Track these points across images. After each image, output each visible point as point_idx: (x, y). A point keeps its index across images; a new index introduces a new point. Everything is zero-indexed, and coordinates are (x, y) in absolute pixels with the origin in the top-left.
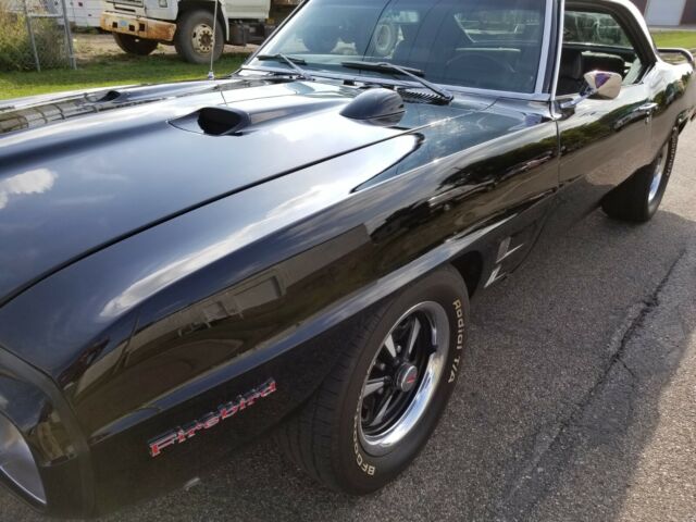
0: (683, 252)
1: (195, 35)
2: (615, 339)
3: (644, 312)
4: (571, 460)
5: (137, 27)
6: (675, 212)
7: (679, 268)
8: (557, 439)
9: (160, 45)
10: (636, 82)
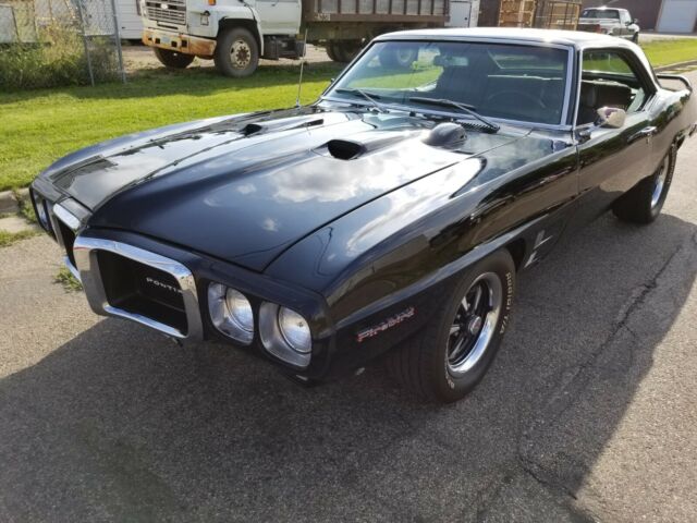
0: (679, 247)
1: (233, 51)
2: (621, 311)
3: (644, 293)
4: (587, 388)
5: (179, 44)
6: (675, 215)
7: (675, 259)
8: (578, 375)
9: (196, 58)
10: (639, 110)
